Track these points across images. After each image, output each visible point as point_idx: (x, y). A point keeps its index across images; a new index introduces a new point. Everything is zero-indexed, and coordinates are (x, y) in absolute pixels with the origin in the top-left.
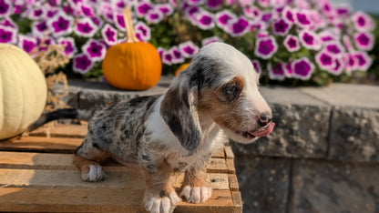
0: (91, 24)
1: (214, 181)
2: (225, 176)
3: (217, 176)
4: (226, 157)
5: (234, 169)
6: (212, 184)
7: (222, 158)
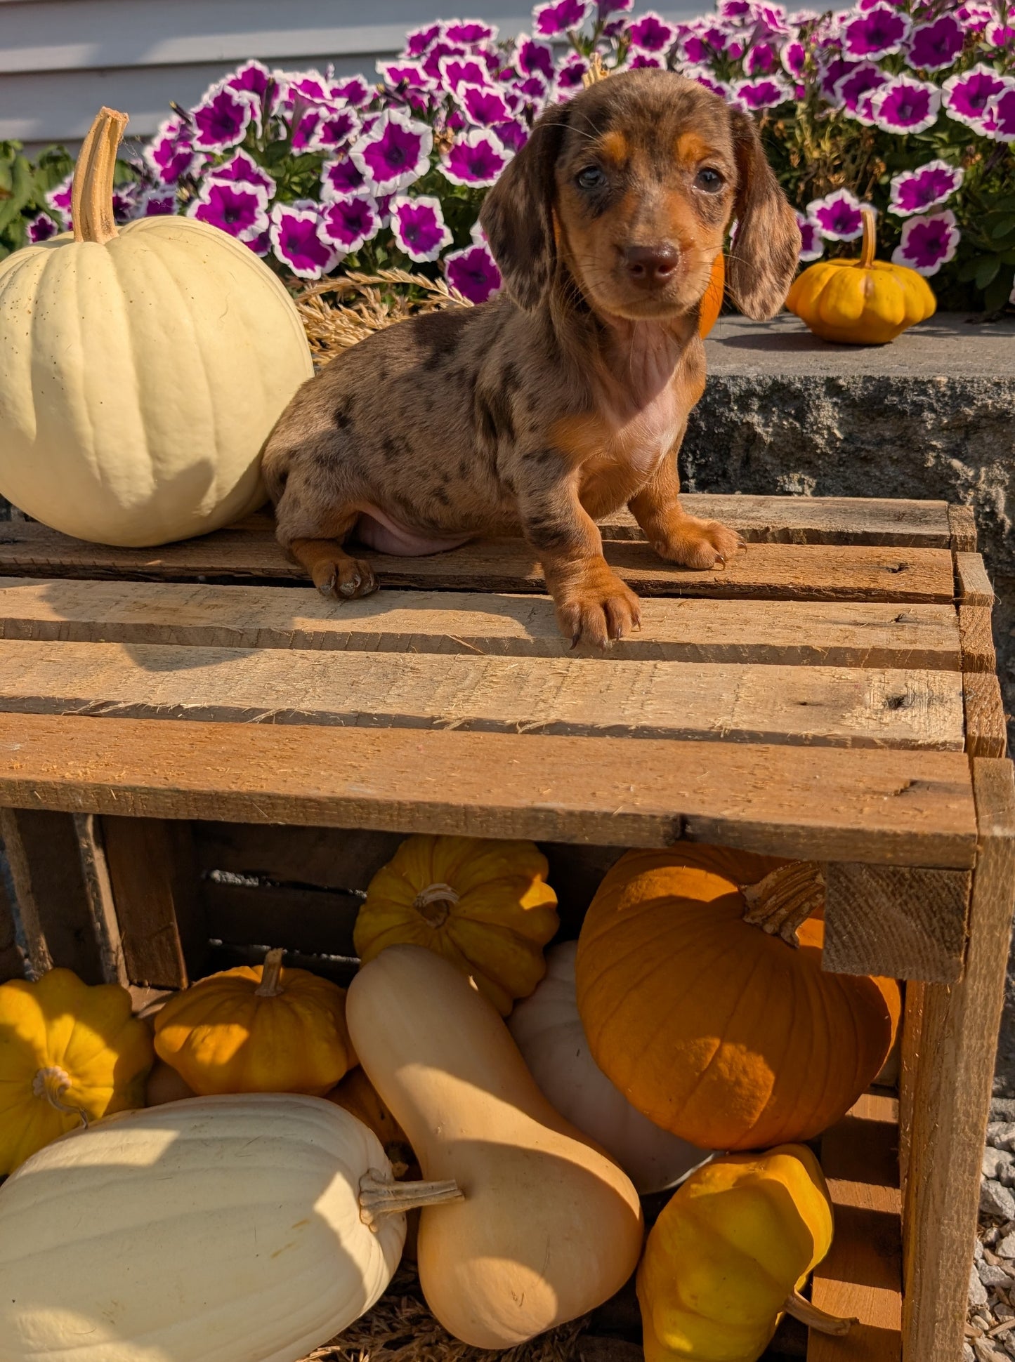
0: (497, 146)
1: (897, 703)
2: (949, 682)
3: (918, 681)
4: (958, 598)
5: (988, 649)
6: (889, 716)
7: (940, 599)
